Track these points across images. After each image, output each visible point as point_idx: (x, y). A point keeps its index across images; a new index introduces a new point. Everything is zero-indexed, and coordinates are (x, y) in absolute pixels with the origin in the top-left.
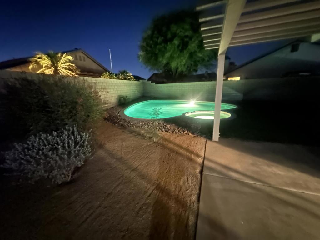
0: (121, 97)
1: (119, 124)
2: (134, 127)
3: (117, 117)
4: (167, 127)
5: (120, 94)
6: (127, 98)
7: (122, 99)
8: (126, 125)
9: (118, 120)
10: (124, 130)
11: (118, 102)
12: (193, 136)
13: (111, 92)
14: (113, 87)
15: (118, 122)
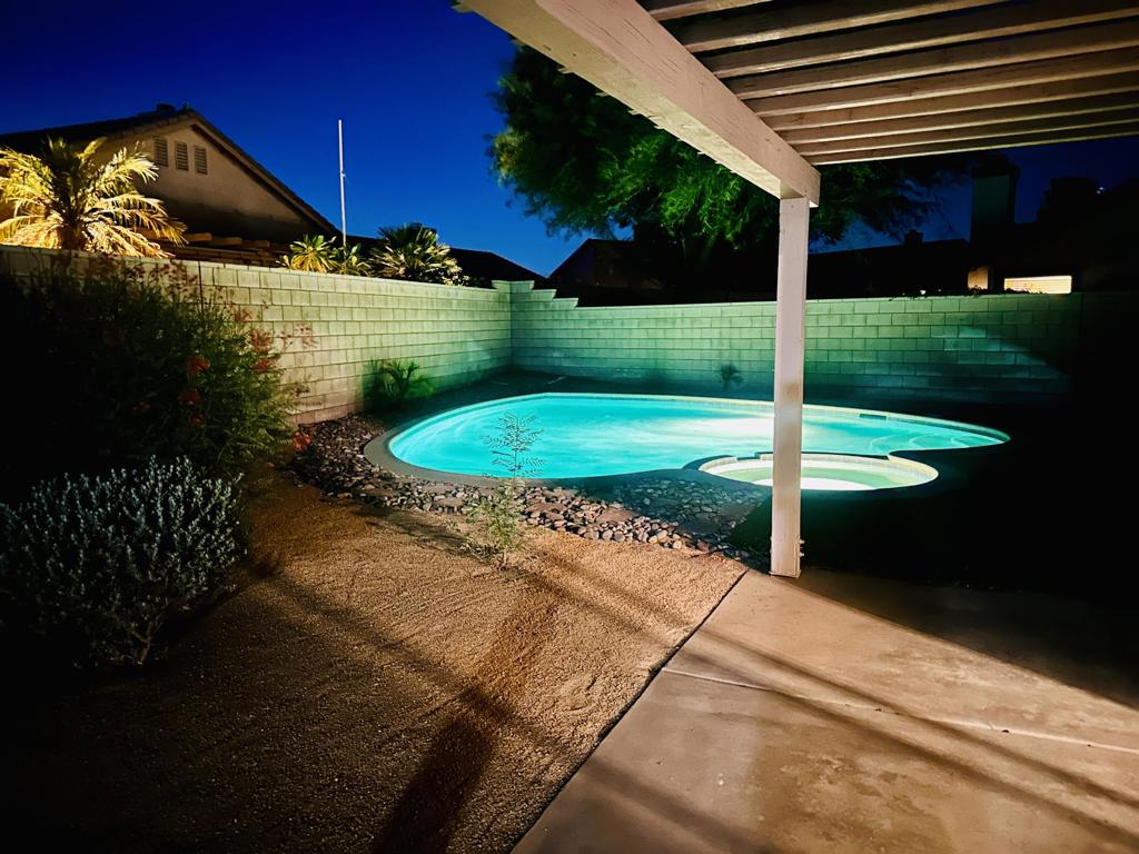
0: (383, 371)
1: (356, 496)
2: (428, 506)
3: (352, 466)
4: (580, 515)
5: (378, 355)
6: (417, 374)
7: (390, 378)
8: (390, 498)
9: (355, 479)
10: (375, 520)
11: (366, 395)
12: (689, 552)
13: (333, 343)
14: (346, 317)
15: (356, 485)
